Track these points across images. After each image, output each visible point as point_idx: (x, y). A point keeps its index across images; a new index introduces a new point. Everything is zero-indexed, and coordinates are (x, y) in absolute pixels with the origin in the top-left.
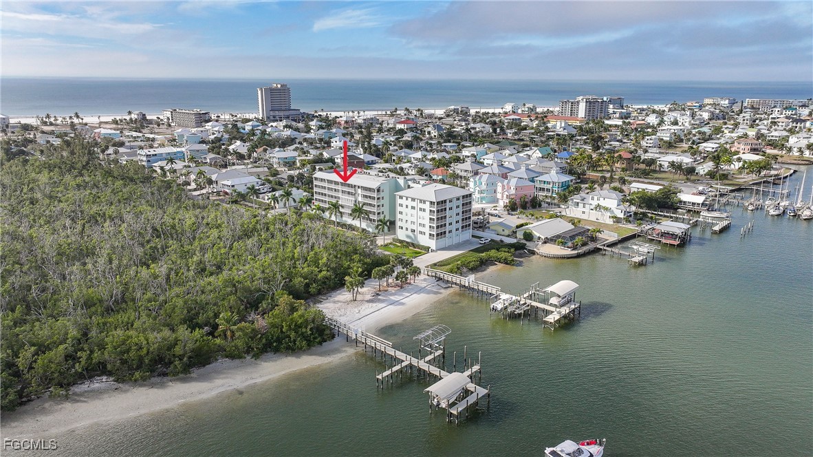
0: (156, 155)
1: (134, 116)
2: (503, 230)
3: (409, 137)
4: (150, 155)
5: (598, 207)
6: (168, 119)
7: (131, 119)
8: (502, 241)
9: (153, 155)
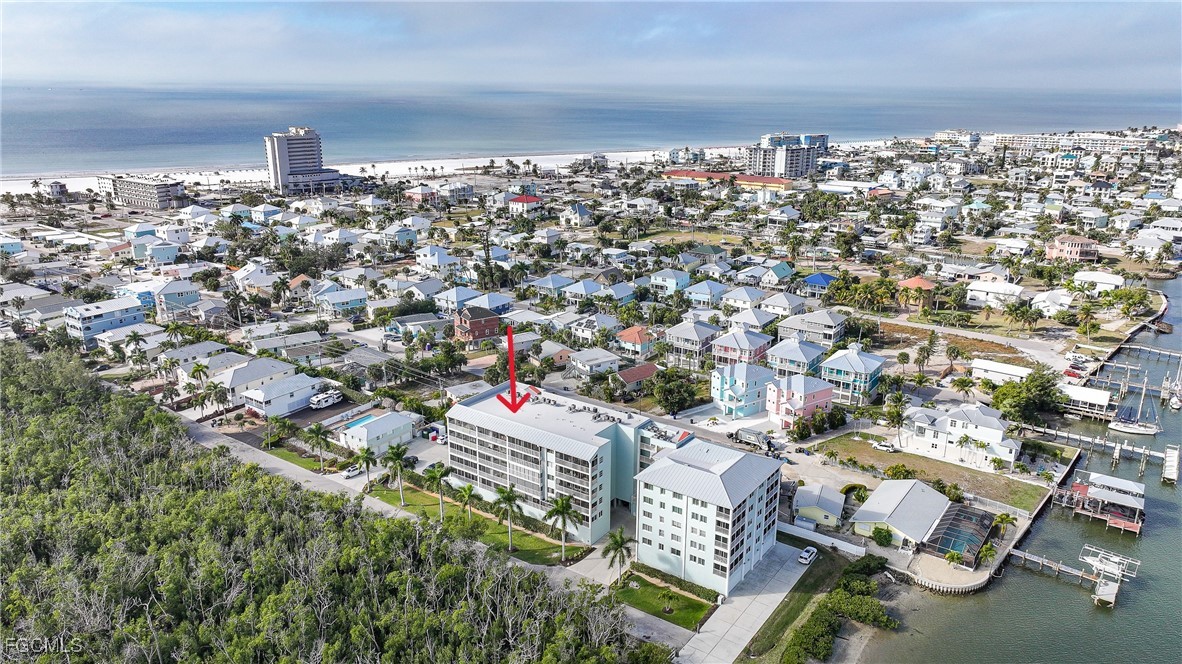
0: (101, 316)
1: (44, 189)
2: (826, 517)
3: (543, 237)
4: (90, 318)
5: (965, 441)
6: (109, 194)
7: (39, 195)
8: (835, 549)
9: (96, 317)
